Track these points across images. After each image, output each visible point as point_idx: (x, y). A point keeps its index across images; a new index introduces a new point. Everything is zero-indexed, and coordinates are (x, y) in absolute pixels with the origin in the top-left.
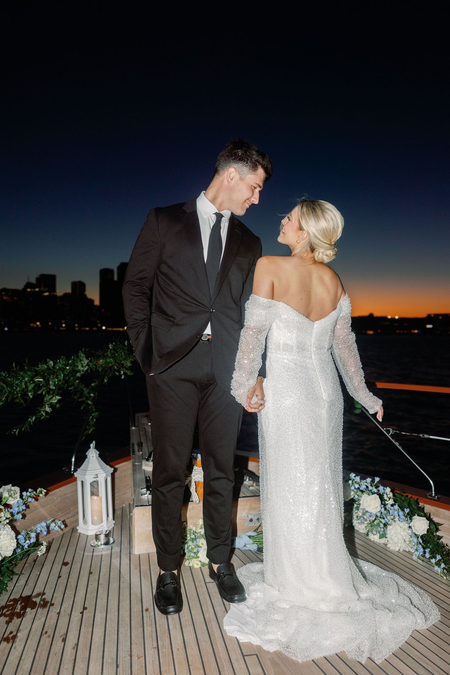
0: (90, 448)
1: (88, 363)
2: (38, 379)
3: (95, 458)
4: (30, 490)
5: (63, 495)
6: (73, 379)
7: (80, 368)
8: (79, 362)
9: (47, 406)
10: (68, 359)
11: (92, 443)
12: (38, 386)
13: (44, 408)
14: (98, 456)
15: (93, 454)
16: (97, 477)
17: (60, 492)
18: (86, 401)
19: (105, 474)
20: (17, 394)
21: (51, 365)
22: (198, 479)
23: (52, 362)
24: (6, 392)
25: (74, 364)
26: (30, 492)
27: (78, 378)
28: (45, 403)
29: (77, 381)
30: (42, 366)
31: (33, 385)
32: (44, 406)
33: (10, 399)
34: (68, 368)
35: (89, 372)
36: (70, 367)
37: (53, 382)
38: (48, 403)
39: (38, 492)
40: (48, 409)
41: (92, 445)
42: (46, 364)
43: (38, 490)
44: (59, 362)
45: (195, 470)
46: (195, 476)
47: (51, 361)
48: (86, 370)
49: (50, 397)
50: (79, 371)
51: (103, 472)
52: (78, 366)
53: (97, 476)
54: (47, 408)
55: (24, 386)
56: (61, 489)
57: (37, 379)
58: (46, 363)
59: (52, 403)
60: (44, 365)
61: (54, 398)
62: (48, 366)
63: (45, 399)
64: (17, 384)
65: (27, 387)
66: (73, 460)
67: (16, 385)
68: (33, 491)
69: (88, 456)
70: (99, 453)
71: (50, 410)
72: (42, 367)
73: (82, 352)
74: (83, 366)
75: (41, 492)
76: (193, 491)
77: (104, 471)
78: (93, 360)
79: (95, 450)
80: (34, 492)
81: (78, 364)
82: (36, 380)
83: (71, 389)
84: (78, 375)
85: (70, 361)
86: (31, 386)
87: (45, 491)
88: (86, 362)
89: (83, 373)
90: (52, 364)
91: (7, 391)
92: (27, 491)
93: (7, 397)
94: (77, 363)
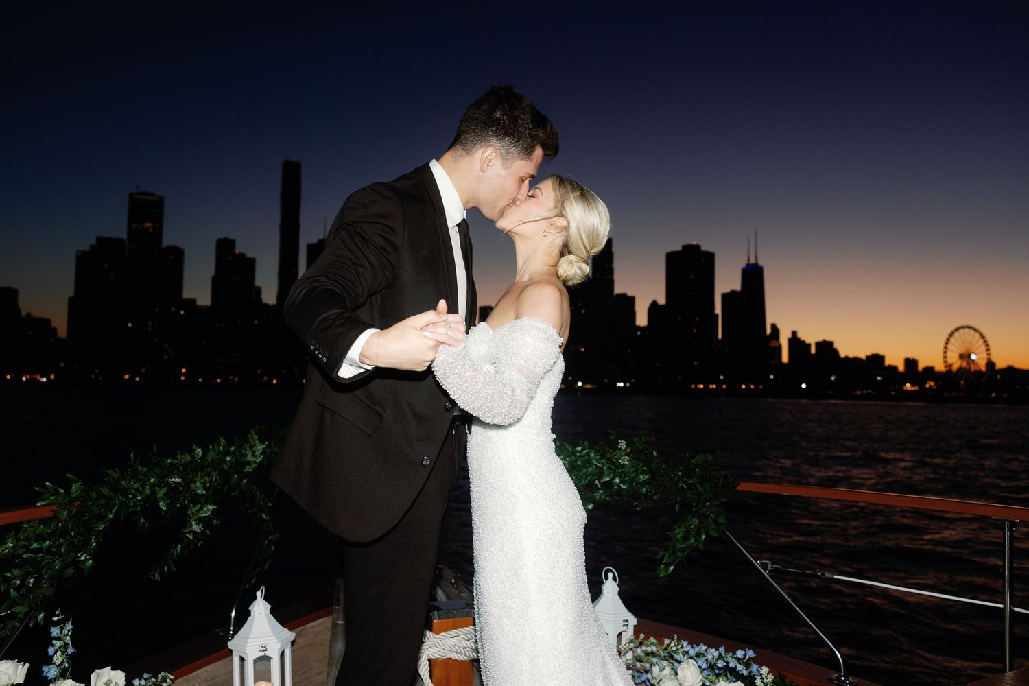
0: (255, 598)
1: (263, 449)
2: (173, 479)
3: (263, 615)
4: (146, 675)
5: (211, 679)
6: (238, 476)
7: (250, 458)
8: (248, 449)
9: (193, 523)
10: (230, 443)
11: (259, 590)
12: (173, 491)
13: (190, 527)
14: (268, 611)
15: (260, 608)
16: (266, 650)
17: (205, 674)
18: (259, 514)
19: (280, 644)
20: (135, 505)
21: (198, 455)
22: (434, 654)
23: (200, 450)
24: (115, 504)
25: (240, 452)
26: (146, 680)
27: (247, 475)
28: (190, 518)
29: (245, 480)
30: (183, 456)
31: (164, 490)
32: (189, 524)
33: (122, 516)
34: (228, 458)
35: (265, 464)
36: (232, 458)
37: (201, 483)
38: (195, 517)
39: (159, 679)
40: (196, 528)
41: (259, 594)
42: (189, 454)
43: (160, 676)
44: (213, 448)
45: (428, 639)
46: (430, 649)
47: (199, 448)
48: (260, 462)
49: (198, 506)
50: (249, 463)
51: (276, 641)
52: (246, 456)
53: (265, 648)
54: (194, 526)
55: (148, 492)
56: (208, 668)
57: (171, 478)
58: (191, 452)
59: (200, 517)
60: (187, 455)
61: (205, 509)
62: (193, 457)
63: (189, 512)
64: (137, 490)
65: (154, 493)
66: (233, 614)
67: (134, 489)
68: (152, 677)
69: (252, 613)
70: (270, 607)
71: (200, 529)
72: (184, 458)
73: (254, 430)
74: (254, 455)
75: (164, 680)
76: (425, 677)
77: (278, 638)
78: (273, 445)
79: (264, 601)
80: (153, 679)
81: (247, 453)
82: (170, 480)
83: (234, 495)
84: (248, 469)
85: (233, 449)
86: (161, 493)
87: (172, 677)
88: (260, 448)
89: (256, 465)
90: (201, 453)
91: (117, 501)
92: (141, 678)
93: (117, 514)
94: (246, 450)
